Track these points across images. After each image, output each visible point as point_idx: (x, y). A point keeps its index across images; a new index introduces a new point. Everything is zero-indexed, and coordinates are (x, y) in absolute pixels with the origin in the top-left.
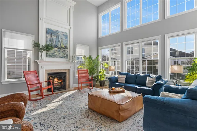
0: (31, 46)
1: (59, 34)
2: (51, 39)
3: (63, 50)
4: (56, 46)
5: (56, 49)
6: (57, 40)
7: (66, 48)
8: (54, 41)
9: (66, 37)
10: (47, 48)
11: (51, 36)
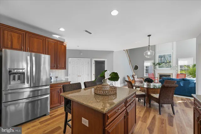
0: (152, 64)
1: (165, 56)
2: (161, 60)
3: (168, 63)
4: (164, 62)
5: (164, 63)
6: (165, 59)
7: (170, 62)
8: (163, 60)
9: (171, 56)
10: (159, 64)
11: (161, 58)
